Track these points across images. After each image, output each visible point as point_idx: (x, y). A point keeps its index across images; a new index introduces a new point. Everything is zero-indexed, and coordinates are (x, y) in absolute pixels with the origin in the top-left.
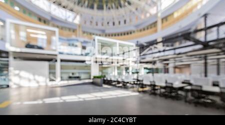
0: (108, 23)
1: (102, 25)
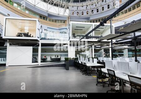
0: (92, 11)
1: (87, 14)
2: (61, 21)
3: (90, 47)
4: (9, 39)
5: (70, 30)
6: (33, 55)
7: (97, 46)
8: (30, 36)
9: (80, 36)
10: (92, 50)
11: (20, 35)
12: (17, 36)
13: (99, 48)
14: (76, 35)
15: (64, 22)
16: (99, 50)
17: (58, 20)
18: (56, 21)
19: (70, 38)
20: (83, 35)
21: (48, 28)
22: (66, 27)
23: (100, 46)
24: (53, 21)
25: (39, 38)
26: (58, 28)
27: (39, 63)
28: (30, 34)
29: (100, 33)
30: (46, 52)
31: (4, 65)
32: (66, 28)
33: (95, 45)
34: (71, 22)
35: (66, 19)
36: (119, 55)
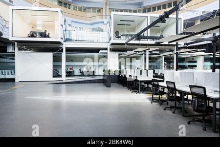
2: (94, 9)
3: (142, 54)
4: (18, 42)
5: (110, 25)
6: (54, 66)
7: (153, 52)
8: (48, 36)
9: (126, 36)
10: (145, 58)
11: (33, 34)
12: (29, 37)
13: (157, 56)
14: (120, 34)
15: (99, 11)
16: (156, 58)
17: (89, 8)
18: (85, 9)
19: (110, 39)
20: (132, 33)
21: (72, 21)
22: (102, 20)
23: (158, 52)
24: (80, 9)
25: (62, 39)
26: (89, 22)
27: (64, 78)
28: (49, 34)
29: (159, 30)
30: (72, 61)
31: (13, 80)
32: (103, 22)
33: (150, 50)
34: (113, 13)
35: (103, 5)
36: (190, 66)
